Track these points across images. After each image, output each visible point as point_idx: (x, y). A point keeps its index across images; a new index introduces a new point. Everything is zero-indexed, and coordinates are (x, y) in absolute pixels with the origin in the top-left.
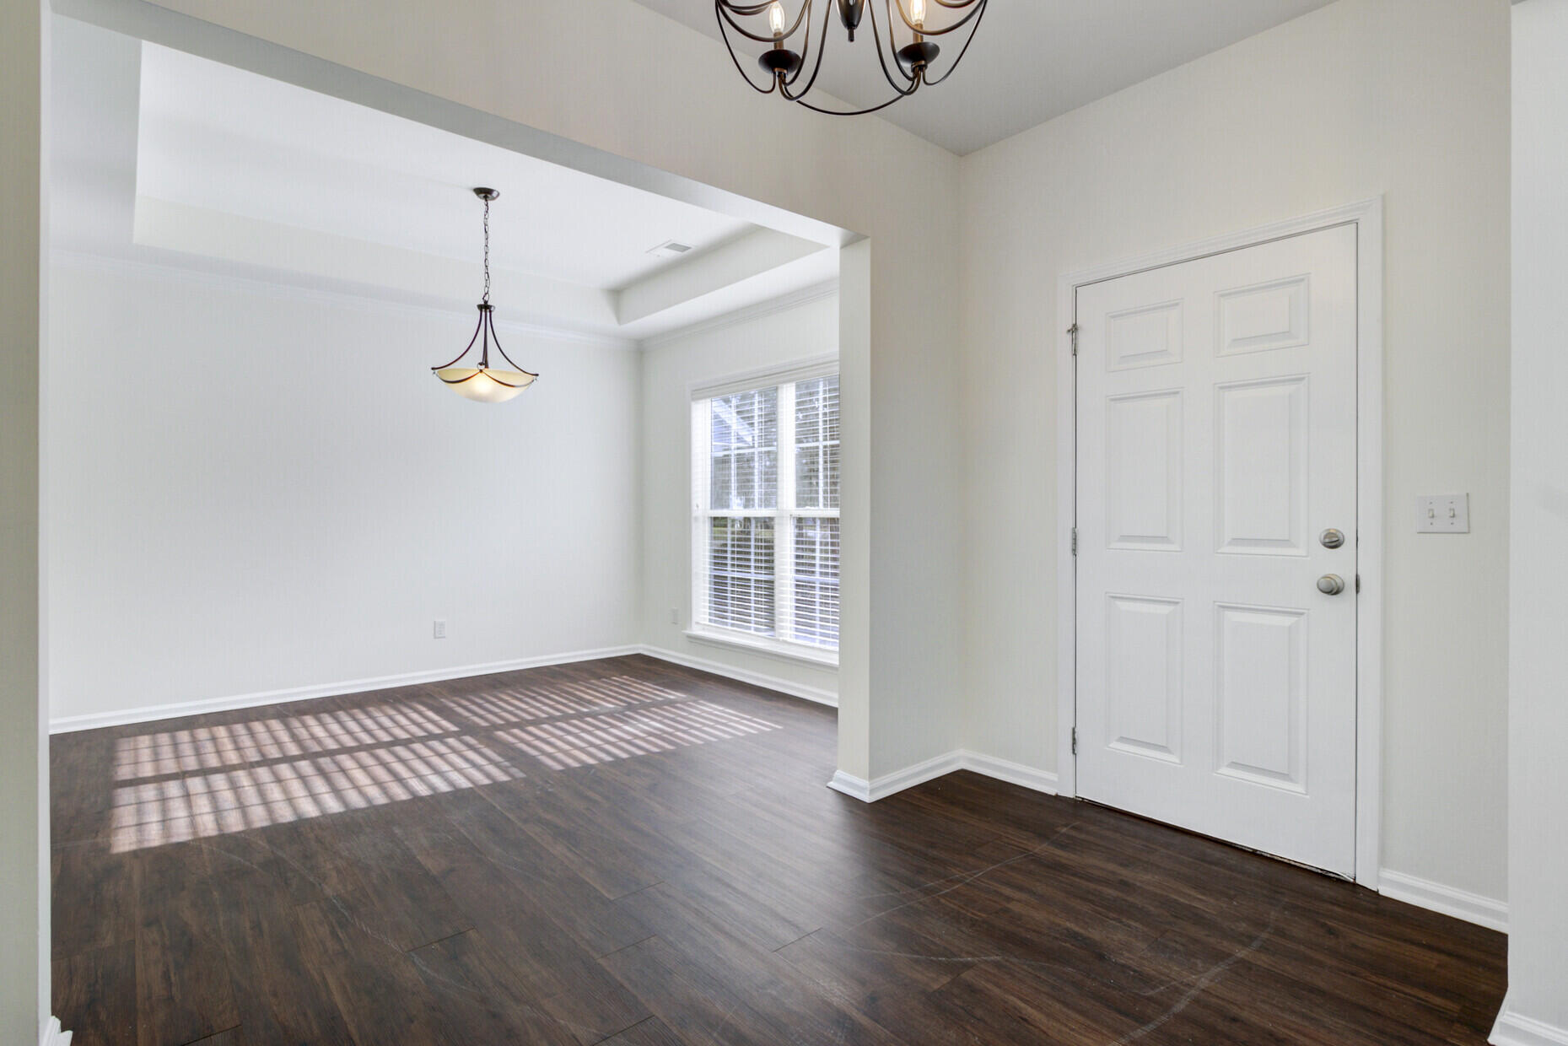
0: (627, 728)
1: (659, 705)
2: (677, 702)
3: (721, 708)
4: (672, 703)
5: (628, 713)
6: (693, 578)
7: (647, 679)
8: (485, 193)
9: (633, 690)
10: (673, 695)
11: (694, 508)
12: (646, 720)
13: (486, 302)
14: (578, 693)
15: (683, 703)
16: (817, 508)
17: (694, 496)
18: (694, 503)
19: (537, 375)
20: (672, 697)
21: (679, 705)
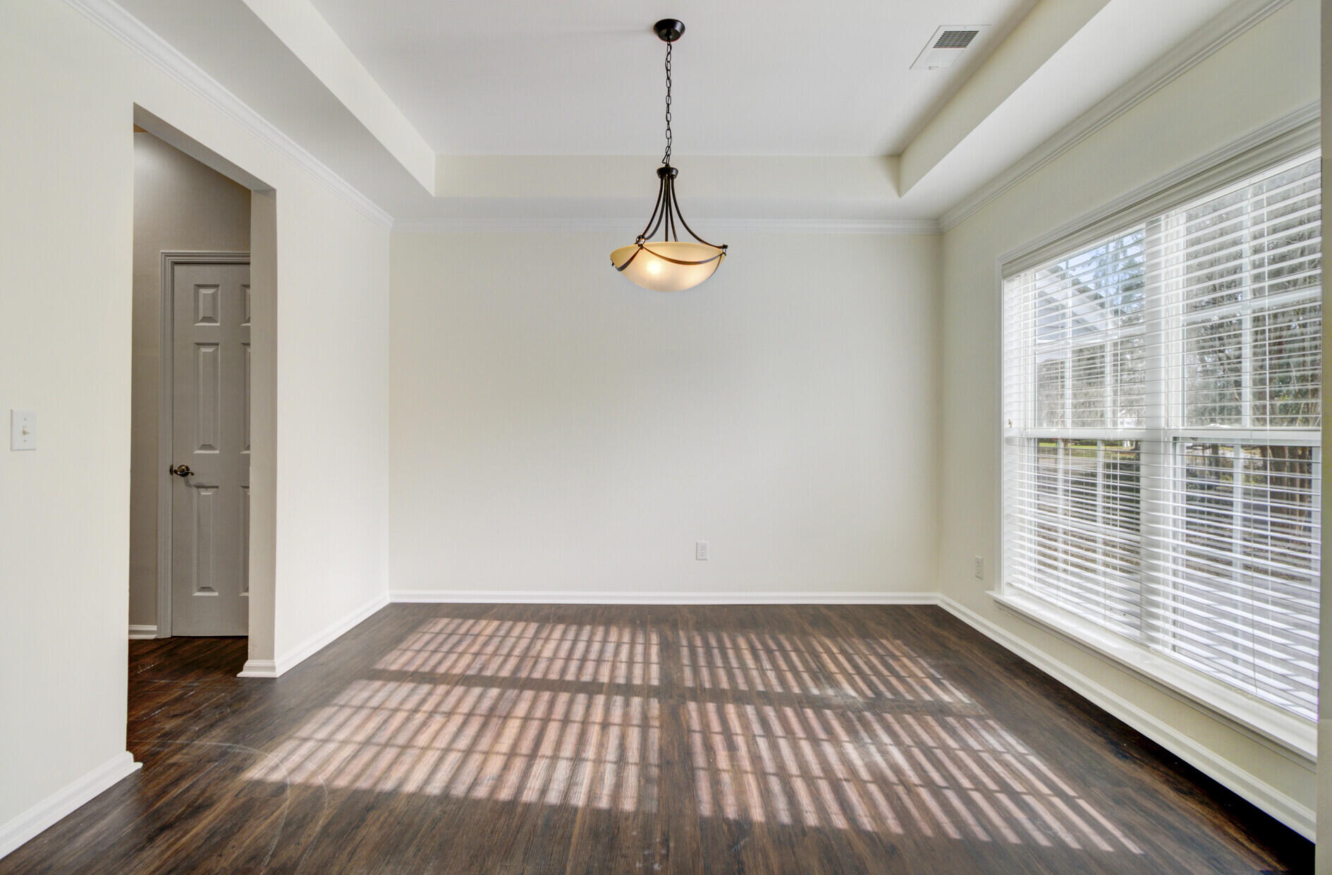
0: (850, 749)
1: (918, 709)
2: (951, 714)
3: (1021, 749)
4: (941, 711)
5: (868, 715)
6: (1005, 521)
7: (925, 652)
8: (667, 30)
9: (898, 668)
10: (954, 696)
11: (1006, 426)
12: (886, 739)
13: (667, 165)
14: (825, 657)
15: (960, 717)
16: (1236, 426)
17: (1005, 409)
18: (1006, 418)
19: (725, 247)
20: (946, 698)
21: (951, 720)
